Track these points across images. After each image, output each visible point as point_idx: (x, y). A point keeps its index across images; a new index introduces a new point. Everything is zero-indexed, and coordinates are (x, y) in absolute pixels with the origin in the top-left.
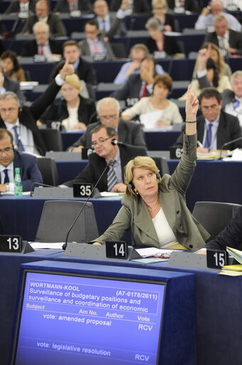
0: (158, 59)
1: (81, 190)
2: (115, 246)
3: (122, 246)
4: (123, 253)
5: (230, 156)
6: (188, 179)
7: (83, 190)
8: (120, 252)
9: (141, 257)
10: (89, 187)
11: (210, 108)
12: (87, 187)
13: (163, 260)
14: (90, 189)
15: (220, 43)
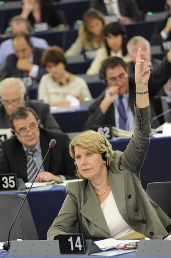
0: (39, 32)
1: (3, 182)
2: (71, 240)
3: (79, 238)
4: (80, 247)
5: (161, 132)
6: (143, 156)
7: (6, 182)
8: (76, 246)
9: (101, 251)
10: (13, 177)
11: (118, 79)
12: (10, 178)
13: (129, 251)
14: (14, 180)
15: (108, 8)
